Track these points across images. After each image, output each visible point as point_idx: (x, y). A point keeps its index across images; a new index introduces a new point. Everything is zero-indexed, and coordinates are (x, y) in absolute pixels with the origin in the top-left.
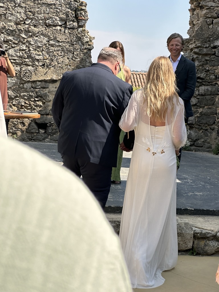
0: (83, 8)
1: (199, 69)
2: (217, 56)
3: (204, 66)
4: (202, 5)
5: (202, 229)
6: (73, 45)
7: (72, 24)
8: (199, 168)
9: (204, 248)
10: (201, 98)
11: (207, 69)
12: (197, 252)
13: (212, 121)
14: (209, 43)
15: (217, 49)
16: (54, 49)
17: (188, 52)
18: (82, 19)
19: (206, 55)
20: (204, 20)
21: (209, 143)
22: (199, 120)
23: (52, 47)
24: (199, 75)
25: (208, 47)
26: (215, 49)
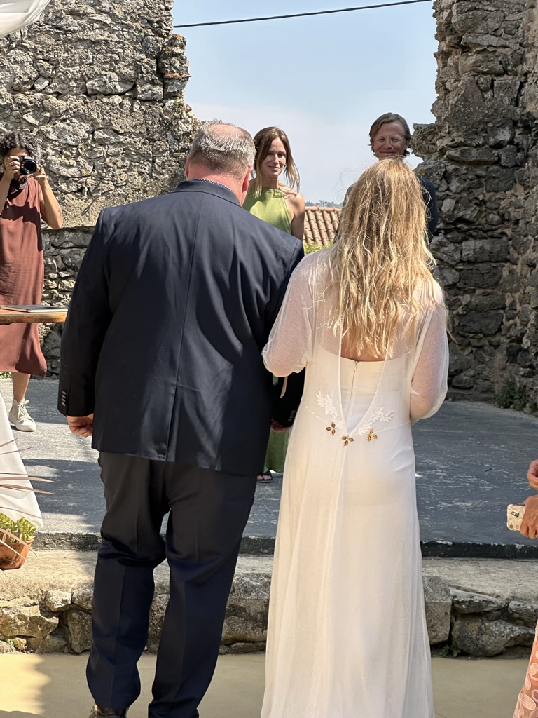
0: (178, 50)
1: (461, 198)
2: (505, 167)
3: (473, 190)
4: (465, 43)
5: (473, 591)
6: (154, 140)
7: (149, 90)
8: (464, 441)
9: (478, 639)
10: (466, 268)
11: (481, 197)
12: (460, 648)
13: (493, 326)
14: (484, 135)
15: (504, 149)
16: (107, 152)
17: (433, 157)
18: (174, 79)
19: (478, 163)
20: (472, 78)
21: (489, 380)
22: (461, 324)
23: (101, 145)
24: (461, 214)
25: (483, 145)
26: (499, 151)
